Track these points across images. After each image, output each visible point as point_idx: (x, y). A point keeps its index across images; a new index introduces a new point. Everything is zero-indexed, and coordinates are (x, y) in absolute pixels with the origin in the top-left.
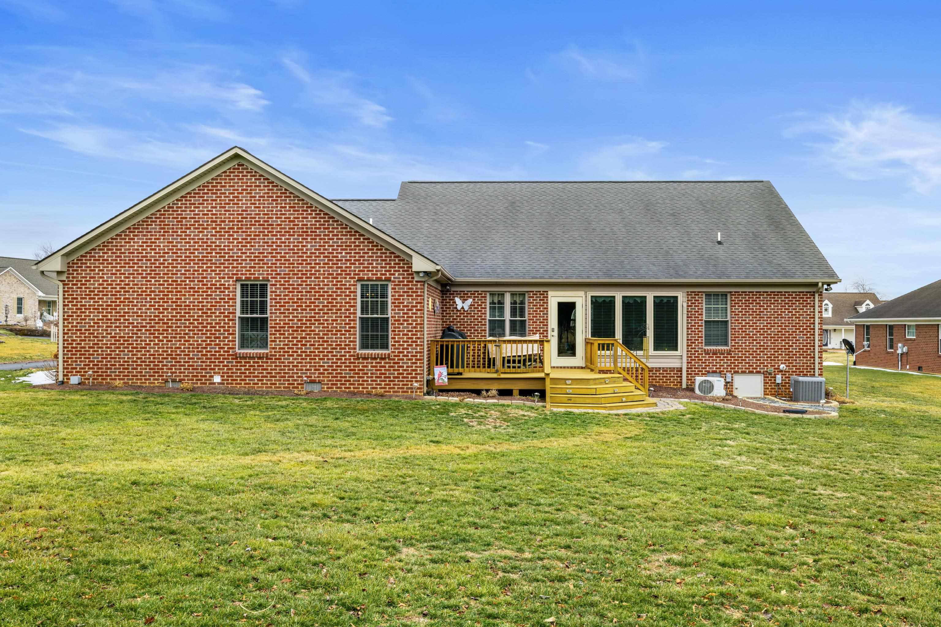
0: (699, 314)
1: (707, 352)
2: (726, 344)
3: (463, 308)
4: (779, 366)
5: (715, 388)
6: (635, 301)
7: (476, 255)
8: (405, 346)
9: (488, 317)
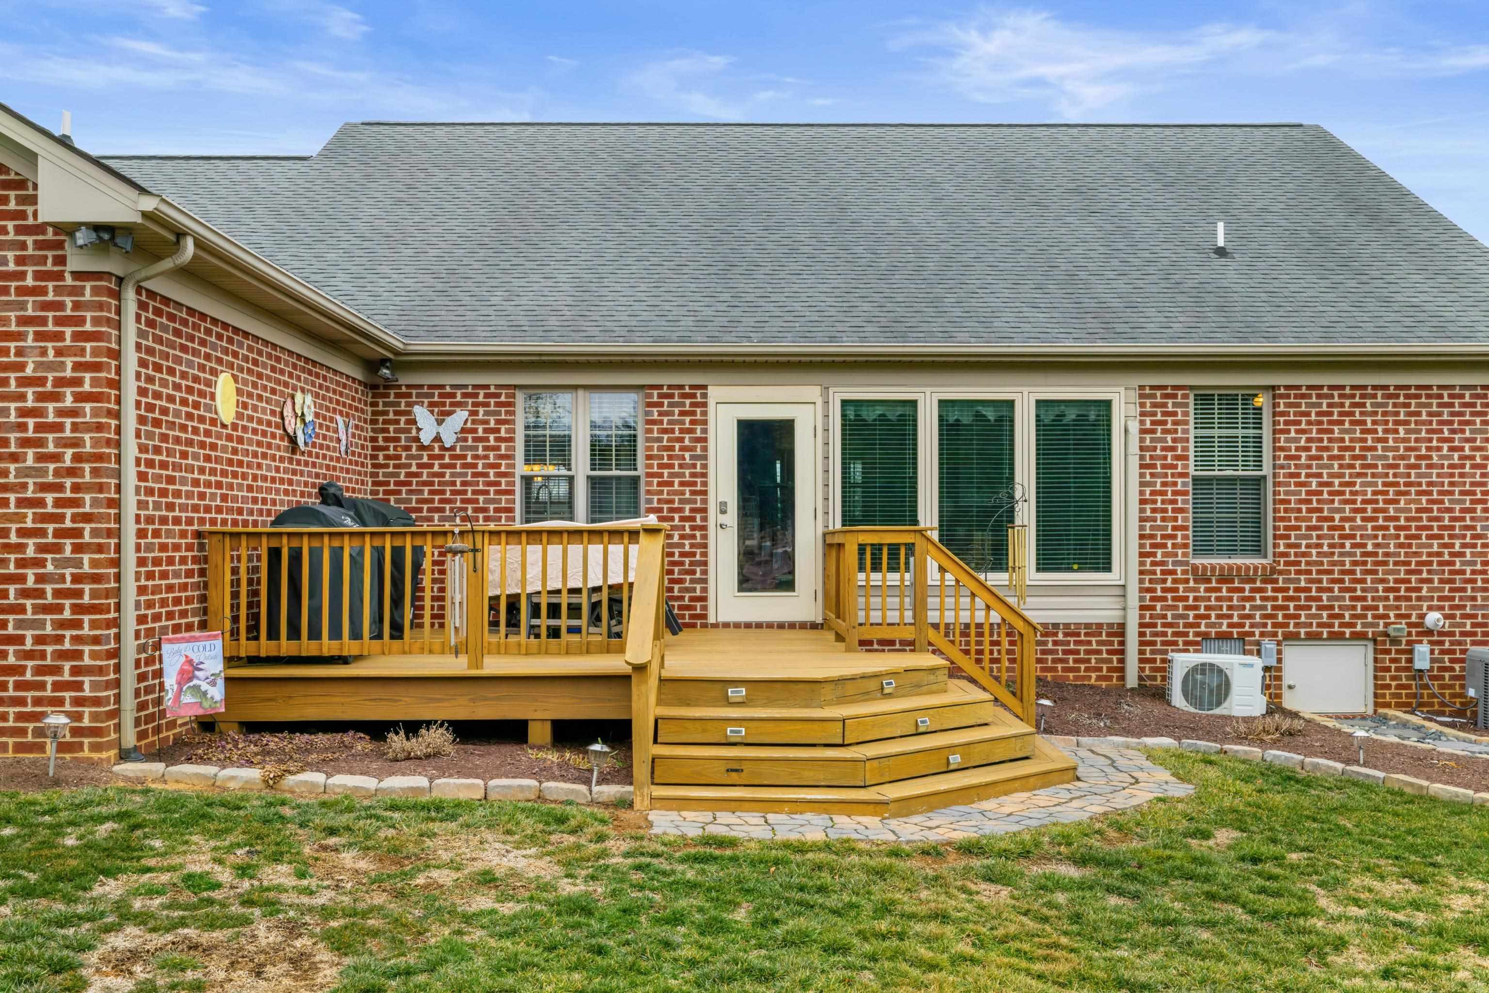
0: (1178, 458)
1: (1202, 576)
2: (1258, 549)
3: (438, 439)
4: (1422, 616)
5: (1235, 688)
6: (980, 417)
7: (494, 283)
8: (30, 552)
9: (521, 467)
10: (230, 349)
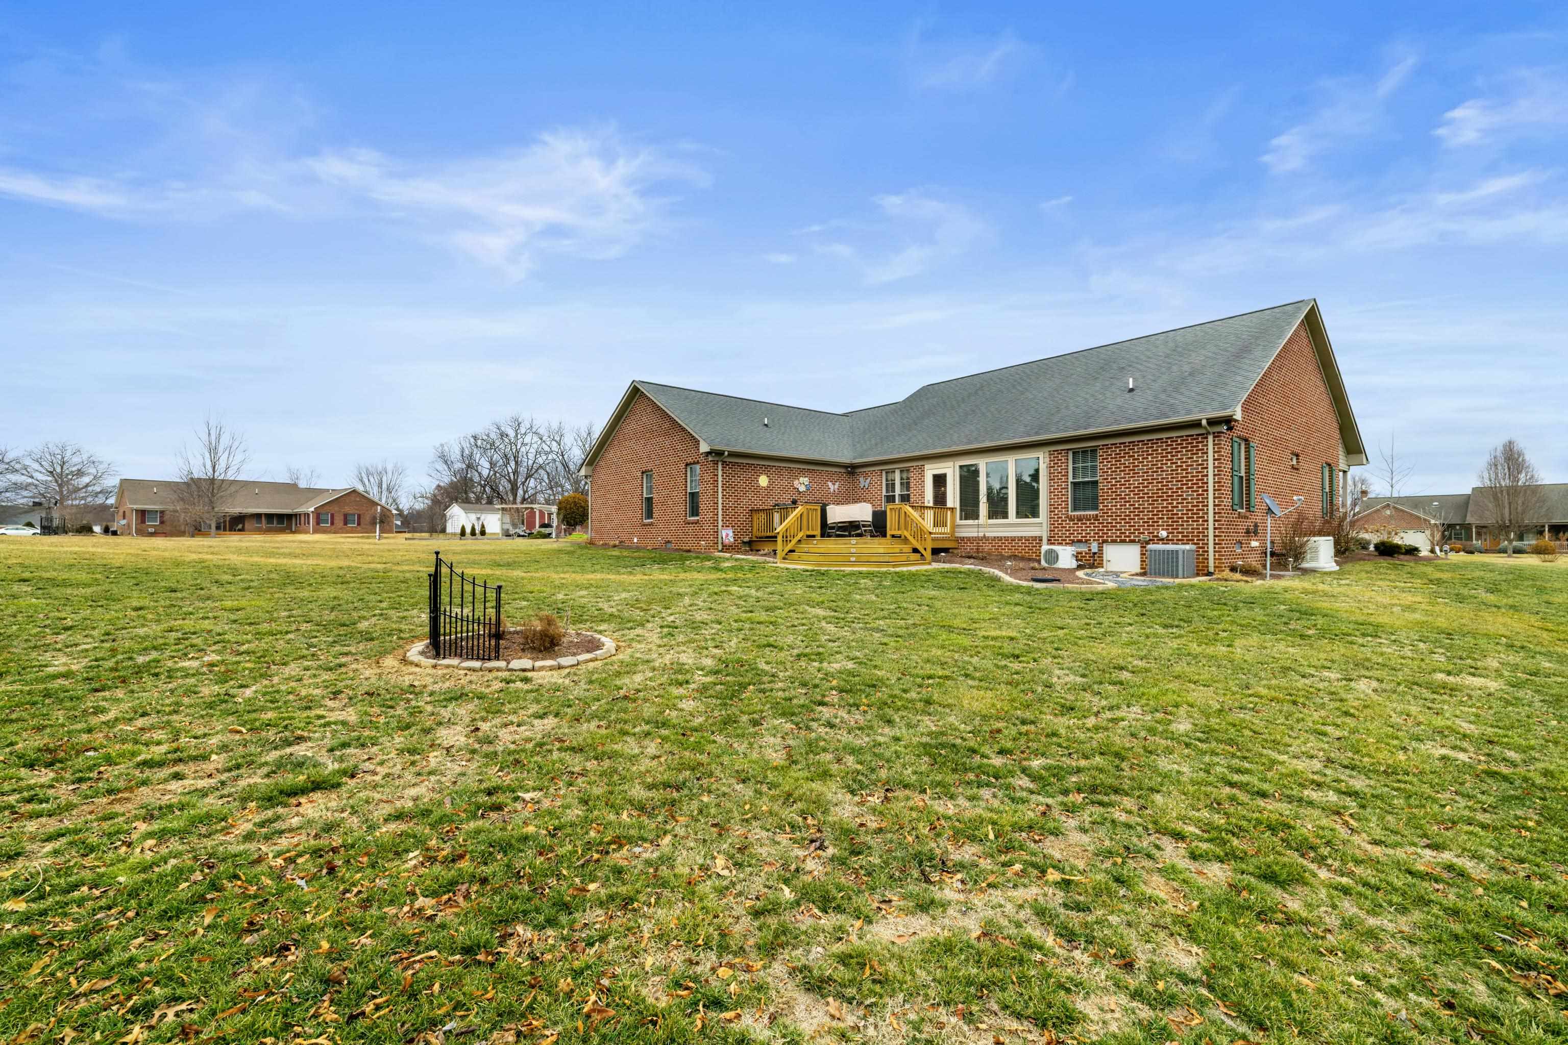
0: (1063, 476)
1: (1072, 519)
2: (1096, 508)
3: (864, 486)
4: (1159, 533)
5: (1060, 558)
9: (884, 493)
10: (766, 470)
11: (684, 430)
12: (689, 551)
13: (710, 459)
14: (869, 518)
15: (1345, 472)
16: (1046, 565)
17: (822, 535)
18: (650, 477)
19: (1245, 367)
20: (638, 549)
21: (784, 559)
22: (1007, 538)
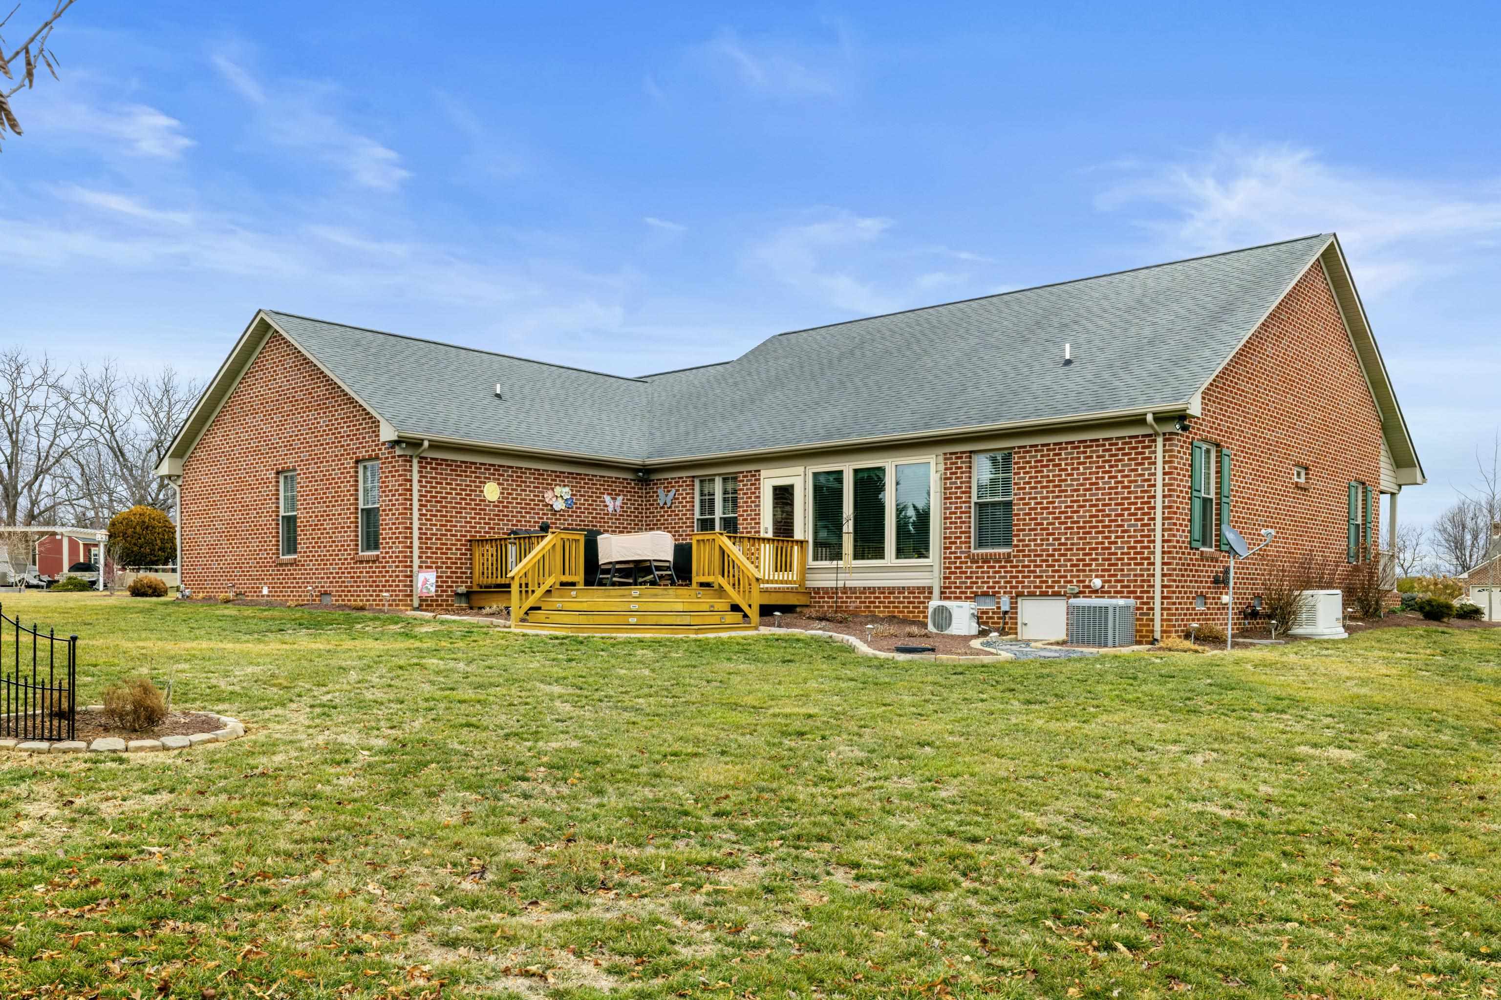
0: (963, 493)
1: (975, 560)
2: (1010, 544)
3: (666, 503)
4: (1091, 581)
5: (954, 620)
6: (870, 477)
9: (697, 515)
10: (496, 472)
11: (351, 401)
12: (362, 609)
13: (398, 451)
14: (668, 555)
15: (1393, 494)
16: (934, 631)
17: (589, 582)
18: (290, 481)
19: (1220, 336)
20: (270, 605)
21: (523, 620)
22: (882, 590)
